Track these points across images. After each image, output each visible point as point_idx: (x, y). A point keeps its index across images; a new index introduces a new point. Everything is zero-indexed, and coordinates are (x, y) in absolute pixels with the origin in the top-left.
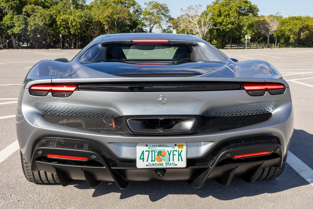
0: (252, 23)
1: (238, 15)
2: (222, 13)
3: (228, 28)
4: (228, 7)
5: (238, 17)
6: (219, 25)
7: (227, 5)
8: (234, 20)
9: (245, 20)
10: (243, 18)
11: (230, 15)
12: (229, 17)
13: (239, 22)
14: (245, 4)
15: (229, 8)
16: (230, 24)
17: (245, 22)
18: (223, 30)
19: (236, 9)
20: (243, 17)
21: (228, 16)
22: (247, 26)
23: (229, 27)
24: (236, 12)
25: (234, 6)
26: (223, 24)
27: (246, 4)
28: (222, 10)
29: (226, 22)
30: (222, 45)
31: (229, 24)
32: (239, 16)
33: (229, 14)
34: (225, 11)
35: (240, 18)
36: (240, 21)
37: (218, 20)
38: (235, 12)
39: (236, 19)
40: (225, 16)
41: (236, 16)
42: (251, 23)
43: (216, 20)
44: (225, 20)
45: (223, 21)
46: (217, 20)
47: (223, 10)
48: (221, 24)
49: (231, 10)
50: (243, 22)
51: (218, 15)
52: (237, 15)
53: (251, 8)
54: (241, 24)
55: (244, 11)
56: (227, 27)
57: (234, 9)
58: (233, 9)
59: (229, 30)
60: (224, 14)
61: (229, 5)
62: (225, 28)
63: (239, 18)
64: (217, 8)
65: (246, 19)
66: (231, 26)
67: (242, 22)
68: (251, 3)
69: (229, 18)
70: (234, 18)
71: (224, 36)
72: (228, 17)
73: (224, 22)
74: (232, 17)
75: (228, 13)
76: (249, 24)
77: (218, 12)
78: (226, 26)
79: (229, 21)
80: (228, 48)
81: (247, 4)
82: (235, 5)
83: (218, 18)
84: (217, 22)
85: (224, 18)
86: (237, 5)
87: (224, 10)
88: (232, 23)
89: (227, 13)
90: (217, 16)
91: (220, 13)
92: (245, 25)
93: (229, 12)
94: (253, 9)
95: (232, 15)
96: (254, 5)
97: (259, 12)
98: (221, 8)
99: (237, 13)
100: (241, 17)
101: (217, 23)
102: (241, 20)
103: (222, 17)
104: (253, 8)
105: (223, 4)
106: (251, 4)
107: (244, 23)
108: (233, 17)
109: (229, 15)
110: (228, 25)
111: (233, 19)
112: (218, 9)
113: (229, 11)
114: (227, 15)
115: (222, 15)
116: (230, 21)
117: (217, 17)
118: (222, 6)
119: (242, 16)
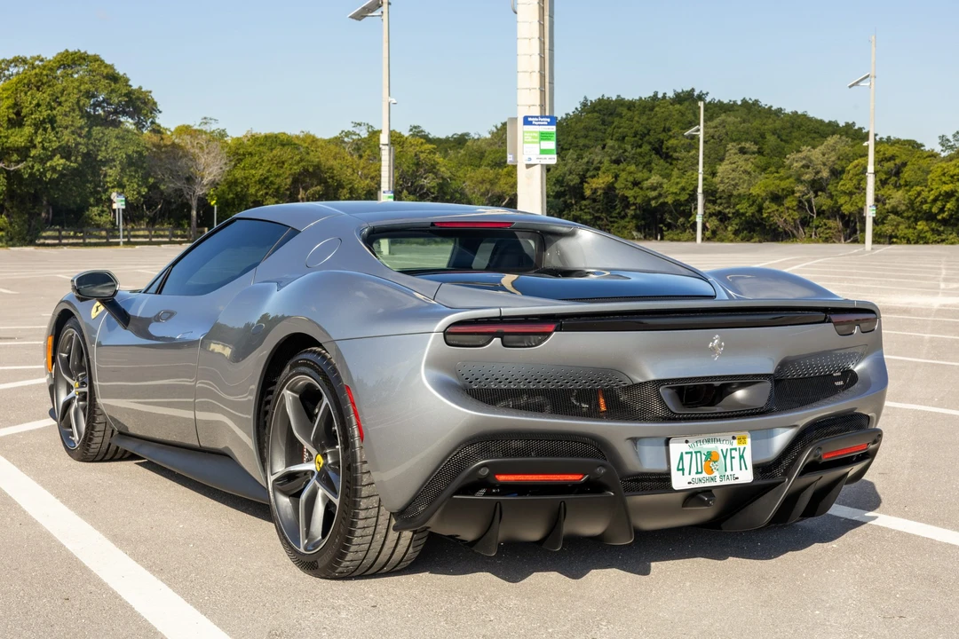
0: (137, 152)
1: (86, 123)
2: (24, 111)
3: (53, 169)
4: (49, 91)
5: (87, 129)
6: (15, 157)
7: (43, 84)
8: (74, 139)
9: (114, 143)
10: (104, 134)
11: (56, 121)
12: (53, 129)
13: (91, 147)
14: (110, 86)
15: (52, 95)
16: (58, 156)
17: (114, 149)
18: (31, 175)
19: (78, 101)
20: (106, 132)
21: (48, 126)
22: (121, 163)
23: (54, 164)
24: (77, 113)
25: (70, 89)
26: (33, 152)
27: (113, 85)
28: (28, 101)
29: (44, 148)
30: (29, 231)
31: (55, 155)
32: (90, 128)
33: (55, 116)
34: (38, 105)
35: (94, 133)
36: (95, 146)
37: (11, 139)
38: (74, 110)
39: (80, 136)
40: (38, 125)
41: (81, 128)
42: (133, 151)
43: (5, 140)
44: (39, 139)
45: (31, 141)
46: (7, 137)
47: (31, 103)
48: (23, 152)
49: (60, 104)
50: (106, 150)
51: (9, 120)
52: (83, 122)
53: (131, 98)
54: (99, 158)
55: (103, 108)
56: (48, 164)
57: (74, 98)
58: (66, 101)
59: (55, 176)
60: (33, 117)
61: (49, 86)
62: (38, 170)
63: (89, 132)
64: (5, 96)
65: (117, 138)
66: (62, 161)
67: (103, 148)
68: (130, 83)
69: (52, 135)
70: (73, 133)
71: (36, 198)
72: (49, 130)
73: (35, 147)
74: (66, 128)
75: (49, 115)
76: (128, 156)
77: (8, 108)
78: (43, 161)
79: (55, 145)
80: (47, 241)
81: (118, 85)
82: (74, 88)
83: (10, 131)
84: (8, 145)
85: (36, 133)
86: (82, 87)
87: (34, 102)
88: (66, 152)
89: (45, 114)
90: (5, 125)
91: (18, 114)
92: (114, 160)
93: (55, 112)
94: (139, 103)
95: (64, 123)
96: (140, 88)
97: (159, 115)
98: (23, 94)
99: (82, 117)
100: (96, 129)
101: (8, 148)
102: (99, 141)
103: (28, 130)
104: (138, 98)
105: (26, 81)
106: (131, 86)
107: (109, 151)
108: (68, 130)
109: (52, 120)
110: (51, 158)
111: (67, 138)
112: (7, 98)
113: (52, 109)
114: (43, 122)
115: (28, 121)
116: (58, 144)
117: (8, 129)
118: (26, 89)
119: (101, 126)
